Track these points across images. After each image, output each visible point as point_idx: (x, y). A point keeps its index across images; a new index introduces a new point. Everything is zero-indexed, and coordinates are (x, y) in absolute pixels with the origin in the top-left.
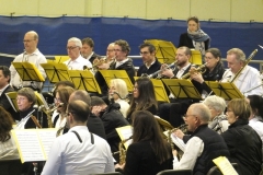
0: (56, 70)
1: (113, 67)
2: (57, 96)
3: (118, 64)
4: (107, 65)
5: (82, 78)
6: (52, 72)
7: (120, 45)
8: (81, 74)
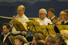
0: (34, 25)
1: (63, 23)
2: (34, 38)
3: (66, 22)
4: (60, 23)
5: (47, 29)
6: (32, 26)
7: (67, 12)
8: (46, 27)
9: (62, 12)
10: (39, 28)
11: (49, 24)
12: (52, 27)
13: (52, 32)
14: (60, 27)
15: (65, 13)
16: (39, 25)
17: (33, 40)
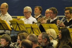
0: (18, 24)
1: (48, 22)
4: (45, 21)
5: (32, 28)
6: (16, 25)
7: (52, 10)
8: (31, 26)
9: (48, 10)
10: (23, 27)
11: (33, 22)
12: (37, 26)
13: (37, 31)
14: (45, 26)
15: (51, 11)
16: (23, 24)
17: (17, 40)
